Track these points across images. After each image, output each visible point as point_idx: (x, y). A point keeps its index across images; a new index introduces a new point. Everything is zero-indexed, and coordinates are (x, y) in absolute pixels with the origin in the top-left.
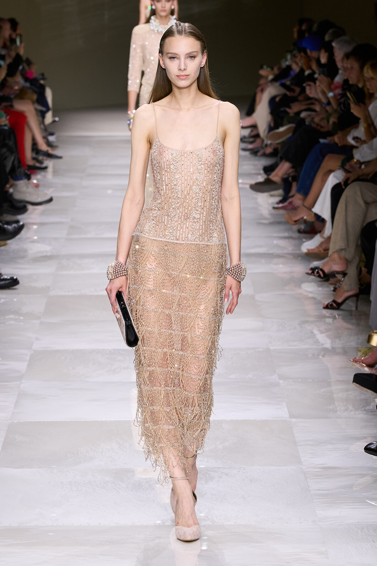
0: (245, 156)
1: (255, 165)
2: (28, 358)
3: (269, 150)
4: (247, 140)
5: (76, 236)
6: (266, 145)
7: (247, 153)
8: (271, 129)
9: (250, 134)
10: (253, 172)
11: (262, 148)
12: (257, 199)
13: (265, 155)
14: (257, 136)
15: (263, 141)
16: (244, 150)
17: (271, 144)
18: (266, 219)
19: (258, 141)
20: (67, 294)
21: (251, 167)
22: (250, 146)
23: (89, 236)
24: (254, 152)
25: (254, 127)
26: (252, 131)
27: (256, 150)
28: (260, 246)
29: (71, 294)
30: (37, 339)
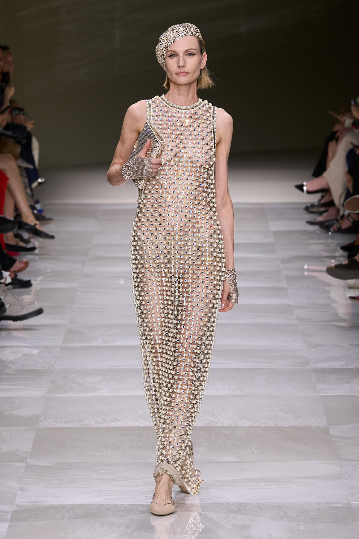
0: (313, 232)
1: (328, 245)
2: (10, 516)
3: (346, 224)
4: (315, 210)
5: (76, 345)
6: (343, 217)
7: (316, 228)
8: (348, 194)
9: (320, 200)
10: (325, 254)
11: (337, 221)
12: (329, 292)
13: (340, 231)
14: (331, 204)
15: (338, 210)
16: (311, 223)
17: (349, 215)
18: (343, 320)
19: (332, 211)
20: (64, 425)
21: (322, 247)
22: (320, 219)
23: (95, 344)
24: (325, 226)
25: (325, 191)
26: (323, 197)
27: (327, 224)
28: (336, 359)
29: (69, 425)
30: (22, 489)
